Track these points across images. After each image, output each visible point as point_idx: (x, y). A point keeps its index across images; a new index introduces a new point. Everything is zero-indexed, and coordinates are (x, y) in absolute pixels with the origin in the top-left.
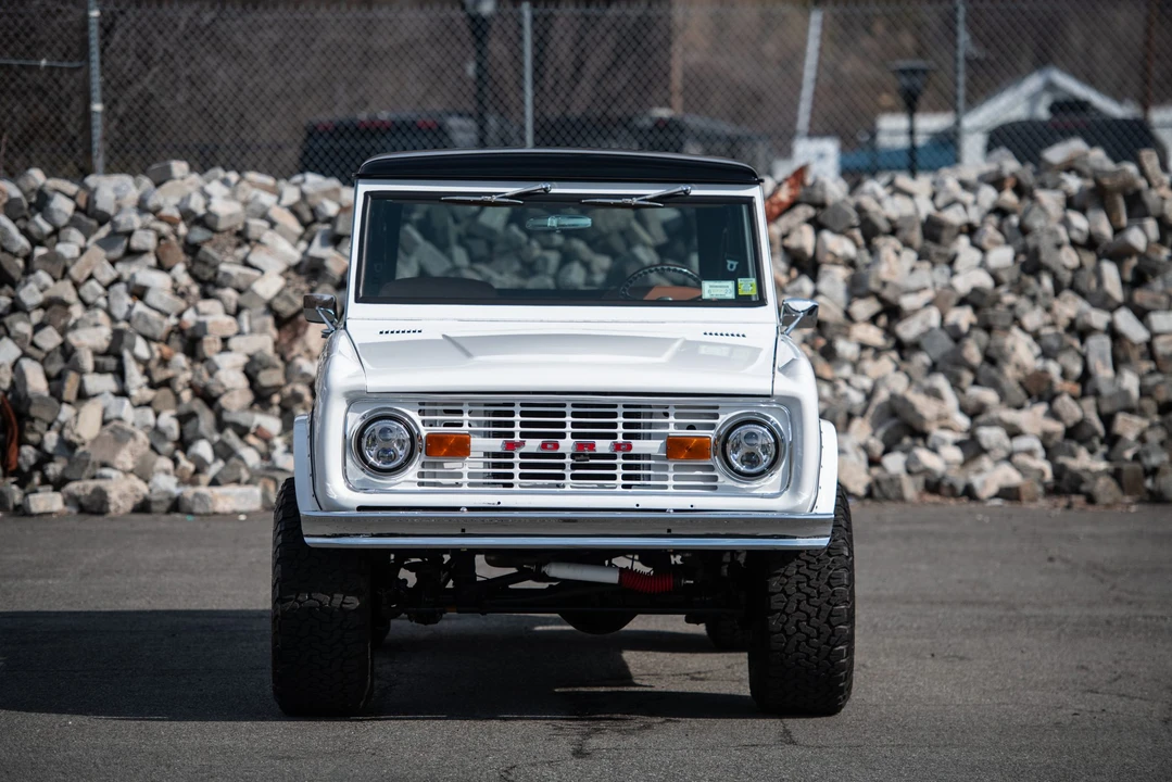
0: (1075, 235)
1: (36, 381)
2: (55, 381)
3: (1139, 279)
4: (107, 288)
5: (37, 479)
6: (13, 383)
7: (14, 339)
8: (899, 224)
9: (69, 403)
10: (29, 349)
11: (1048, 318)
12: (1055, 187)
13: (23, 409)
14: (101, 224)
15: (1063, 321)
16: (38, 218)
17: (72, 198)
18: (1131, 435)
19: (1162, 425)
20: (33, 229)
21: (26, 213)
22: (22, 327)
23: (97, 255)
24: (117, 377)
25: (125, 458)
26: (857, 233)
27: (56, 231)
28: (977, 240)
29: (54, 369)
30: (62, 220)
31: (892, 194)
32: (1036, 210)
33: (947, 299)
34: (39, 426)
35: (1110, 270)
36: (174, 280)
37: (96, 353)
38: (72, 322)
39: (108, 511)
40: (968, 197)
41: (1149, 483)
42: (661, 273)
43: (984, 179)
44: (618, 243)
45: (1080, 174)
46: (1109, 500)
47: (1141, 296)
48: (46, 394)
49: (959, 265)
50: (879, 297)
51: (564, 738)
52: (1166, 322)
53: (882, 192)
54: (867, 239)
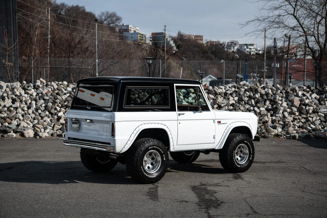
0: (247, 95)
3: (257, 103)
8: (220, 93)
11: (244, 108)
12: (243, 88)
15: (246, 108)
19: (264, 125)
26: (214, 94)
28: (232, 96)
31: (219, 88)
32: (241, 91)
33: (229, 105)
35: (253, 101)
40: (231, 89)
41: (263, 135)
42: (184, 100)
43: (232, 86)
45: (246, 86)
47: (258, 105)
49: (230, 100)
50: (218, 104)
51: (203, 210)
52: (263, 109)
53: (217, 88)
54: (216, 95)
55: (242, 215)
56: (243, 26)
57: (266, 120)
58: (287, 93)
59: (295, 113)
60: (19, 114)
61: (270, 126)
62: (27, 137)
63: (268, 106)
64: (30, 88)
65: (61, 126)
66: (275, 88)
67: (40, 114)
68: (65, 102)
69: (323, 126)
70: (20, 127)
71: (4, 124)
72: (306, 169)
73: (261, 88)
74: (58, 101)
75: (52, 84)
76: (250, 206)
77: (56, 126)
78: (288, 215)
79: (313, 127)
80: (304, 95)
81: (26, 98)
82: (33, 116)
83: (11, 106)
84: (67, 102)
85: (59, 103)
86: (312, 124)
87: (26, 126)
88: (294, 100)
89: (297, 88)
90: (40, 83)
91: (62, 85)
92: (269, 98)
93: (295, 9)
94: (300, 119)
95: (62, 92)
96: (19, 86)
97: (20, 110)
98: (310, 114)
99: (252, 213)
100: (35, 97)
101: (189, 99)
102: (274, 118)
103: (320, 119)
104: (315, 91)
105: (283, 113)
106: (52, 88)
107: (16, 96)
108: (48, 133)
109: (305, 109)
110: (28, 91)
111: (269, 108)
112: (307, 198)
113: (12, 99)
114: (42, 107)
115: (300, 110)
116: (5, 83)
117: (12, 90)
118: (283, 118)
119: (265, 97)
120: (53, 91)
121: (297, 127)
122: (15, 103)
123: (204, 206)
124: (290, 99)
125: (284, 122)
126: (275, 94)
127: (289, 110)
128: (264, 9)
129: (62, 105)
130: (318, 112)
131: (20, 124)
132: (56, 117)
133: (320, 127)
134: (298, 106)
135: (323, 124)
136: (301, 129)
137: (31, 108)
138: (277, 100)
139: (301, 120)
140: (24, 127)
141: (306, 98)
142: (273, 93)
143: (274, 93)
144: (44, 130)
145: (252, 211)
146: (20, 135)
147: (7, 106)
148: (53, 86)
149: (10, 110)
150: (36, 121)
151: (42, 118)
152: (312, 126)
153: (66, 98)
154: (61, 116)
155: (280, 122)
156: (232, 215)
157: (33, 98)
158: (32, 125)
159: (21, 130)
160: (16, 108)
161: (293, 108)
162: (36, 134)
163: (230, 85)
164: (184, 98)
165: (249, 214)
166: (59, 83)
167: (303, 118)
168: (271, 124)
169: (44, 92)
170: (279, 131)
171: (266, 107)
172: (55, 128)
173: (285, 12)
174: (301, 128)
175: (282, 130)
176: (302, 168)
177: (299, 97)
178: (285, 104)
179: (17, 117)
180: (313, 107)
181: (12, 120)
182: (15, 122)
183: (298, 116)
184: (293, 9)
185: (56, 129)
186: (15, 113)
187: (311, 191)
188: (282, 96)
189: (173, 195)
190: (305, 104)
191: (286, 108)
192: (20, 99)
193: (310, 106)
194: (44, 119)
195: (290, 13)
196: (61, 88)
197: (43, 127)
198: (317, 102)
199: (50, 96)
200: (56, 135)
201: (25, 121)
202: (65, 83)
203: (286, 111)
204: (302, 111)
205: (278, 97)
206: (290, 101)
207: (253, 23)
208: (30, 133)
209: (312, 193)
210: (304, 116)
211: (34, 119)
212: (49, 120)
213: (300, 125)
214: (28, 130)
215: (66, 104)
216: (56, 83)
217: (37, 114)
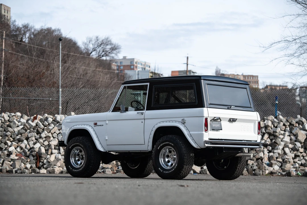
1: (43, 150)
2: (47, 151)
4: (58, 135)
5: (42, 168)
6: (39, 151)
7: (39, 143)
9: (49, 155)
10: (42, 145)
13: (40, 155)
14: (57, 123)
16: (46, 122)
17: (52, 118)
18: (251, 164)
19: (257, 162)
20: (44, 124)
21: (44, 121)
22: (41, 141)
23: (56, 128)
24: (58, 150)
25: (59, 164)
27: (49, 124)
29: (46, 148)
30: (50, 122)
34: (43, 159)
37: (55, 146)
38: (51, 140)
39: (55, 173)
41: (253, 172)
46: (246, 174)
48: (45, 153)
56: (265, 48)
57: (262, 157)
58: (291, 125)
59: (299, 149)
61: (266, 164)
63: (266, 141)
65: (12, 162)
66: (278, 120)
68: (17, 135)
74: (9, 133)
75: (3, 115)
77: (6, 162)
84: (20, 135)
85: (10, 137)
88: (299, 133)
89: (304, 120)
91: (14, 117)
92: (267, 131)
94: (303, 157)
95: (15, 123)
102: (271, 154)
105: (283, 149)
106: (3, 119)
111: (267, 142)
115: (305, 146)
118: (283, 155)
119: (263, 130)
120: (3, 123)
121: (297, 165)
124: (295, 133)
125: (283, 160)
127: (291, 146)
128: (293, 27)
129: (13, 139)
132: (6, 152)
134: (303, 141)
136: (302, 167)
138: (277, 134)
139: (305, 158)
142: (274, 126)
143: (276, 126)
148: (3, 117)
153: (19, 131)
154: (12, 151)
155: (278, 160)
166: (11, 115)
168: (267, 161)
170: (275, 169)
174: (304, 166)
175: (280, 168)
177: (306, 130)
178: (287, 139)
183: (301, 153)
188: (285, 130)
191: (288, 143)
196: (13, 120)
200: (5, 171)
202: (19, 114)
203: (288, 147)
205: (280, 130)
206: (294, 135)
213: (303, 163)
215: (18, 137)
216: (7, 114)
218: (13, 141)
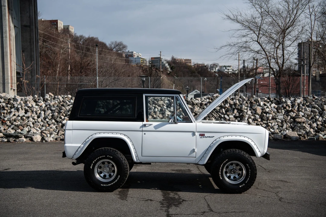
3: (226, 111)
8: (197, 104)
11: (216, 116)
28: (207, 106)
35: (223, 110)
36: (105, 110)
40: (206, 101)
42: (167, 109)
43: (207, 98)
44: (162, 106)
47: (228, 113)
50: (195, 113)
51: (163, 208)
52: (231, 116)
53: (195, 100)
54: (193, 106)
55: (198, 214)
56: (218, 50)
58: (251, 103)
59: (258, 120)
60: (30, 122)
62: (36, 141)
63: (236, 114)
64: (40, 101)
66: (242, 99)
67: (47, 122)
68: (68, 112)
69: (280, 130)
70: (30, 133)
71: (17, 130)
72: (263, 167)
73: (231, 99)
74: (62, 111)
75: (59, 97)
76: (208, 204)
78: (240, 212)
79: (273, 131)
80: (265, 105)
81: (37, 109)
82: (42, 123)
83: (24, 116)
85: (64, 113)
86: (271, 128)
87: (35, 132)
88: (257, 109)
89: (259, 99)
90: (49, 96)
91: (66, 98)
92: (236, 107)
93: (258, 37)
95: (67, 103)
96: (31, 99)
97: (31, 119)
98: (270, 121)
99: (208, 211)
100: (44, 108)
101: (171, 109)
103: (278, 124)
104: (274, 101)
105: (248, 119)
106: (59, 100)
107: (28, 107)
108: (53, 138)
109: (266, 116)
110: (39, 103)
111: (237, 115)
112: (259, 194)
113: (25, 110)
114: (49, 116)
115: (262, 117)
116: (20, 96)
117: (26, 102)
119: (234, 107)
120: (59, 103)
122: (28, 113)
123: (166, 204)
124: (254, 108)
126: (241, 104)
127: (252, 117)
128: (234, 37)
129: (66, 114)
130: (276, 119)
131: (30, 130)
132: (60, 124)
133: (278, 131)
134: (260, 114)
135: (280, 128)
137: (41, 117)
138: (243, 109)
139: (263, 125)
140: (33, 133)
141: (267, 108)
142: (240, 103)
144: (50, 135)
145: (208, 208)
146: (29, 139)
147: (21, 115)
149: (23, 119)
150: (44, 128)
151: (49, 125)
152: (271, 130)
153: (69, 109)
156: (189, 214)
157: (42, 109)
158: (40, 131)
159: (30, 136)
160: (28, 117)
161: (256, 115)
162: (43, 139)
163: (205, 97)
164: (167, 108)
165: (205, 212)
166: (64, 97)
167: (264, 123)
169: (51, 104)
171: (234, 114)
172: (59, 133)
173: (251, 40)
176: (260, 167)
177: (261, 107)
178: (249, 112)
179: (29, 125)
180: (273, 114)
181: (24, 127)
182: (26, 129)
183: (260, 122)
184: (257, 37)
185: (61, 134)
186: (27, 122)
187: (264, 188)
188: (247, 106)
189: (141, 194)
190: (266, 112)
191: (251, 115)
192: (31, 110)
193: (269, 114)
194: (51, 126)
195: (254, 40)
196: (66, 100)
197: (49, 133)
198: (276, 110)
199: (56, 107)
200: (59, 139)
201: (35, 128)
202: (70, 96)
203: (250, 118)
204: (264, 118)
205: (244, 106)
206: (254, 110)
207: (226, 48)
208: (38, 138)
209: (264, 190)
210: (265, 122)
211: (43, 126)
212: (54, 127)
214: (36, 135)
216: (62, 96)
217: (45, 122)
218: (65, 116)
